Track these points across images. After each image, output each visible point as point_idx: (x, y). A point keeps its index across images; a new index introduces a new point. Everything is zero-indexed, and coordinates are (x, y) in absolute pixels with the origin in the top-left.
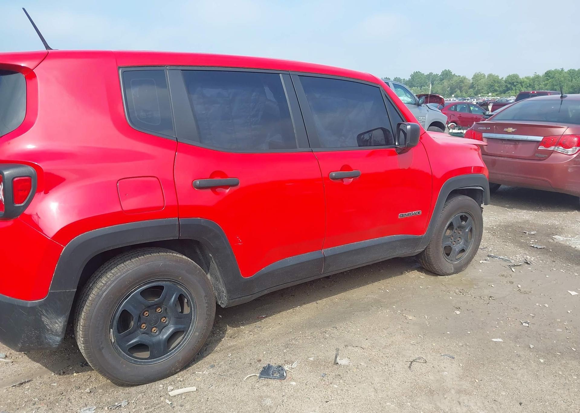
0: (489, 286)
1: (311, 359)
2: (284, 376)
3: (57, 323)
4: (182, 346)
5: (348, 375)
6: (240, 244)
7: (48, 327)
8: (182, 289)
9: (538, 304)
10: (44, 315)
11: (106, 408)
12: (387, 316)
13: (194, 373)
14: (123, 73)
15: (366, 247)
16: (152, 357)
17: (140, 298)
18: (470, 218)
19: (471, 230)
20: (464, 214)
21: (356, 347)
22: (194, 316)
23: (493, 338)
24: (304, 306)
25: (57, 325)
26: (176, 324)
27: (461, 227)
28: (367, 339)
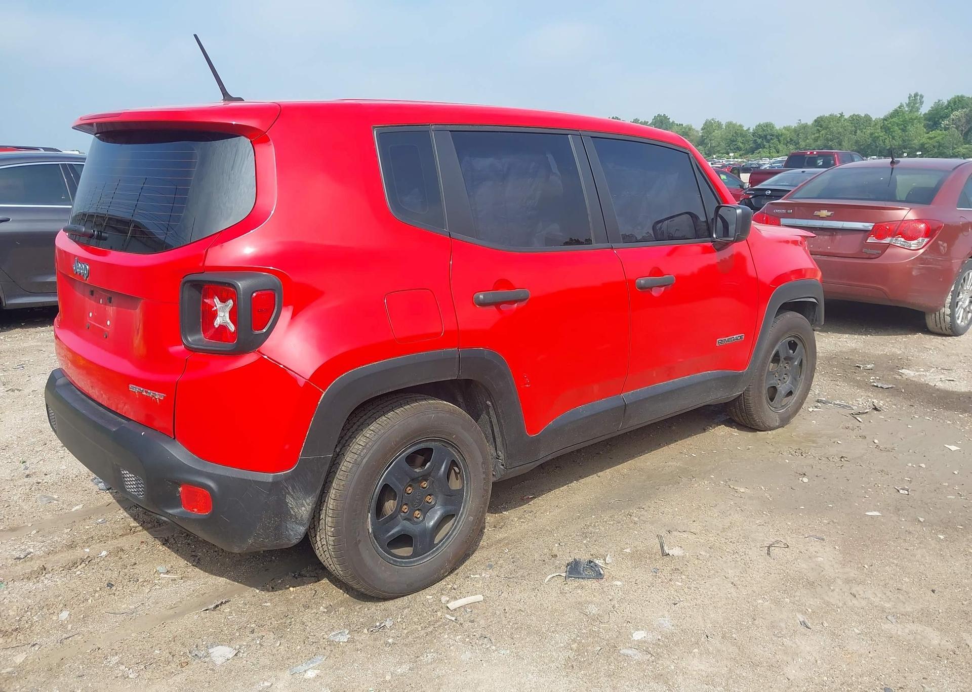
0: (834, 442)
1: (628, 550)
2: (600, 574)
3: (304, 506)
4: (452, 537)
5: (690, 569)
6: (527, 386)
7: (292, 512)
8: (453, 452)
9: (910, 465)
10: (289, 493)
11: (365, 631)
12: (708, 489)
13: (468, 577)
14: (379, 135)
15: (676, 390)
16: (415, 555)
17: (406, 466)
18: (800, 345)
19: (801, 364)
20: (793, 339)
21: (684, 531)
22: (467, 493)
23: (866, 512)
24: (582, 481)
25: (303, 508)
26: (445, 504)
27: (788, 359)
28: (694, 521)
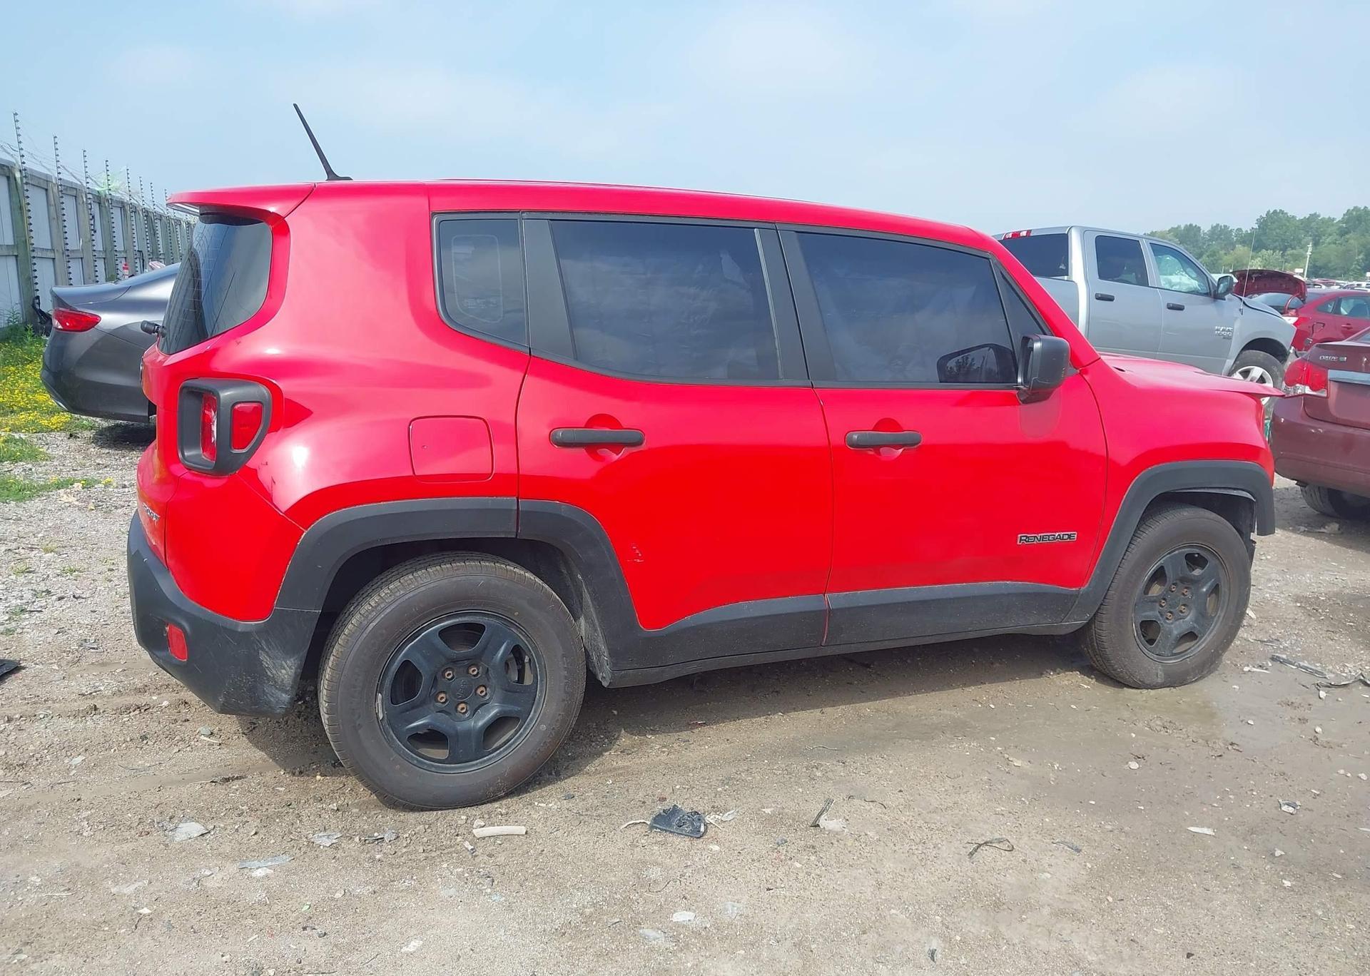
0: (1242, 721)
1: (768, 811)
2: (699, 831)
3: (284, 669)
4: (513, 747)
5: (832, 850)
6: (638, 561)
7: (269, 673)
8: (520, 635)
9: (1342, 772)
10: (262, 649)
11: (357, 839)
12: (968, 753)
13: (531, 804)
14: (439, 223)
15: (933, 600)
16: (452, 759)
17: (438, 642)
18: (1212, 562)
19: (1216, 589)
20: (1198, 551)
21: (872, 801)
22: (541, 691)
24: (793, 714)
25: (283, 671)
26: (504, 701)
27: (1186, 581)
28: (901, 791)
